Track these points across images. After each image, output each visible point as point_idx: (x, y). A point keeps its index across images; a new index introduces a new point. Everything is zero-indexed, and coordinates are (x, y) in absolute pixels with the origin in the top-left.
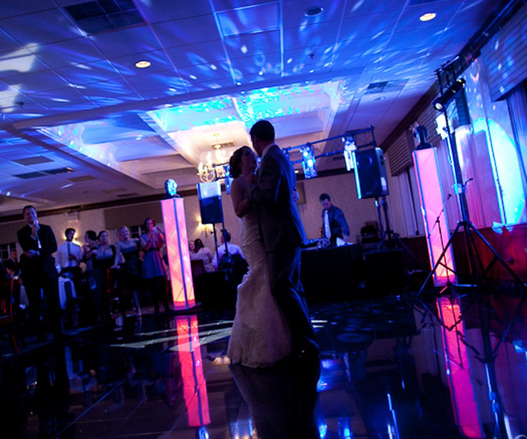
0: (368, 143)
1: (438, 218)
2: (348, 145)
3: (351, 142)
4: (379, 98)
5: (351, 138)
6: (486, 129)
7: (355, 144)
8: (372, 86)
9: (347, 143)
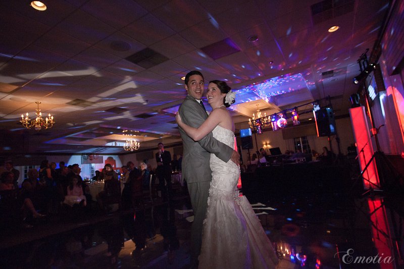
0: (327, 105)
1: (363, 149)
2: (315, 107)
3: (316, 105)
4: (334, 80)
5: (316, 103)
6: (392, 93)
7: (319, 106)
8: (324, 74)
9: (315, 105)
